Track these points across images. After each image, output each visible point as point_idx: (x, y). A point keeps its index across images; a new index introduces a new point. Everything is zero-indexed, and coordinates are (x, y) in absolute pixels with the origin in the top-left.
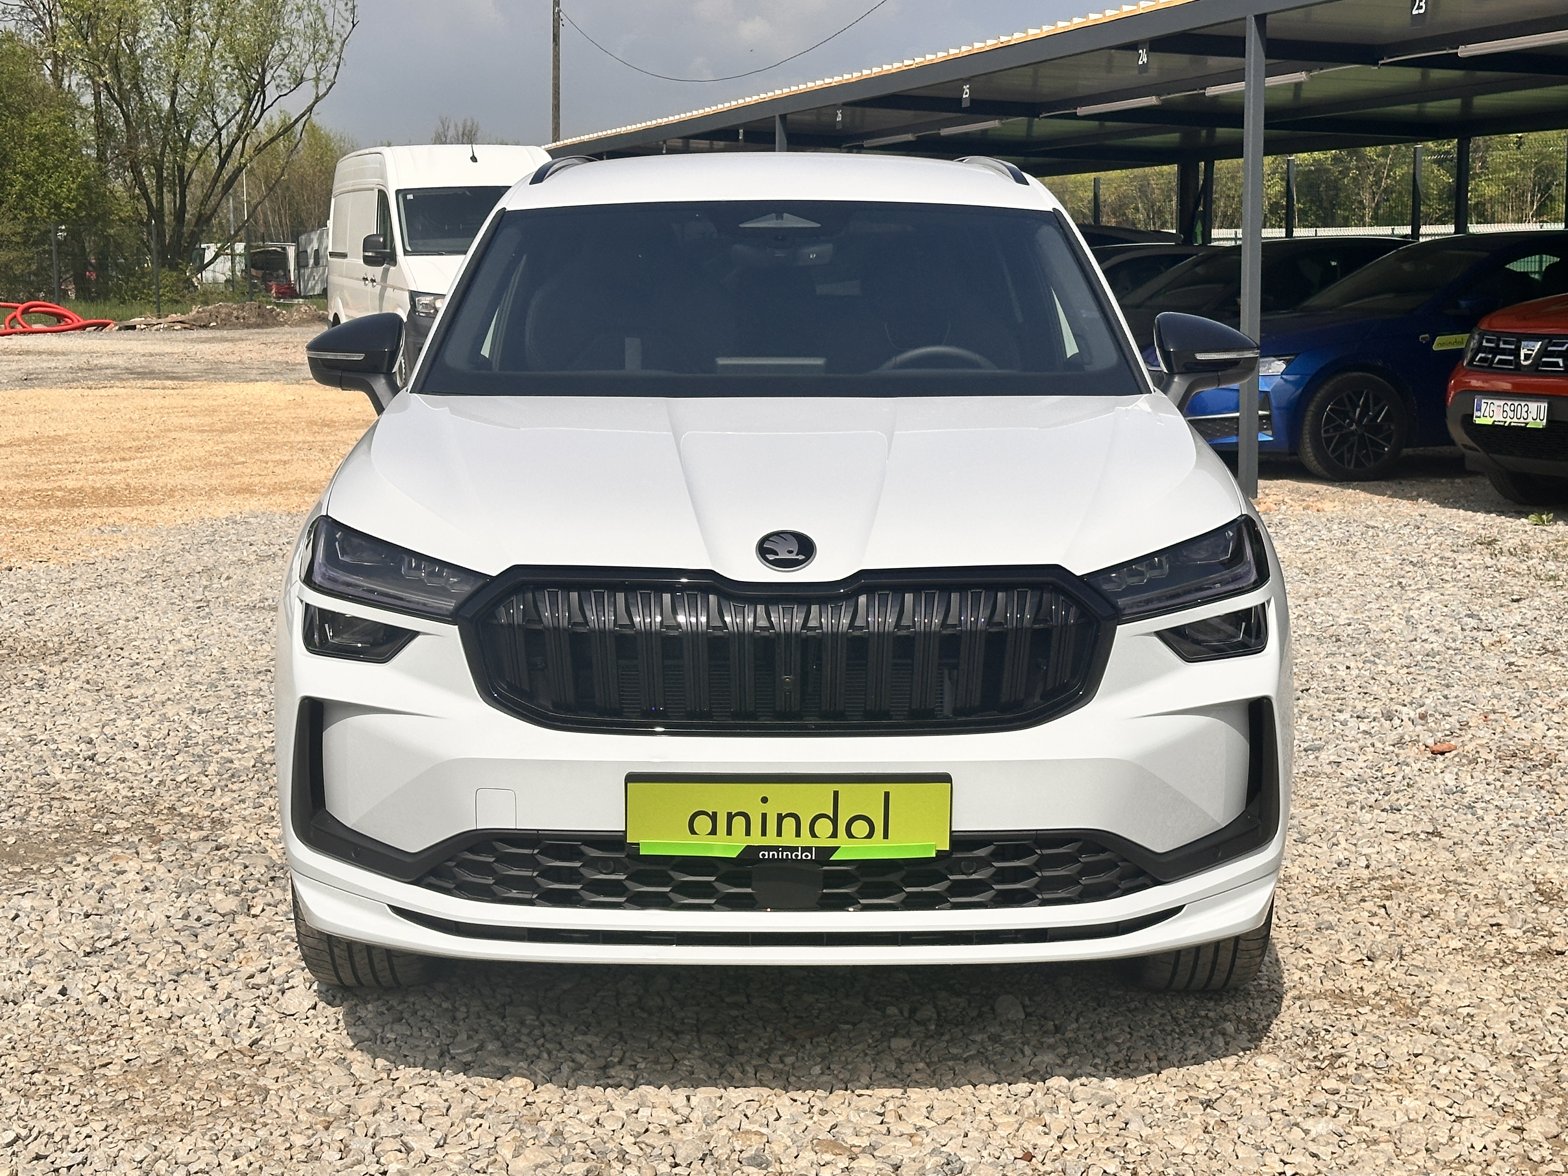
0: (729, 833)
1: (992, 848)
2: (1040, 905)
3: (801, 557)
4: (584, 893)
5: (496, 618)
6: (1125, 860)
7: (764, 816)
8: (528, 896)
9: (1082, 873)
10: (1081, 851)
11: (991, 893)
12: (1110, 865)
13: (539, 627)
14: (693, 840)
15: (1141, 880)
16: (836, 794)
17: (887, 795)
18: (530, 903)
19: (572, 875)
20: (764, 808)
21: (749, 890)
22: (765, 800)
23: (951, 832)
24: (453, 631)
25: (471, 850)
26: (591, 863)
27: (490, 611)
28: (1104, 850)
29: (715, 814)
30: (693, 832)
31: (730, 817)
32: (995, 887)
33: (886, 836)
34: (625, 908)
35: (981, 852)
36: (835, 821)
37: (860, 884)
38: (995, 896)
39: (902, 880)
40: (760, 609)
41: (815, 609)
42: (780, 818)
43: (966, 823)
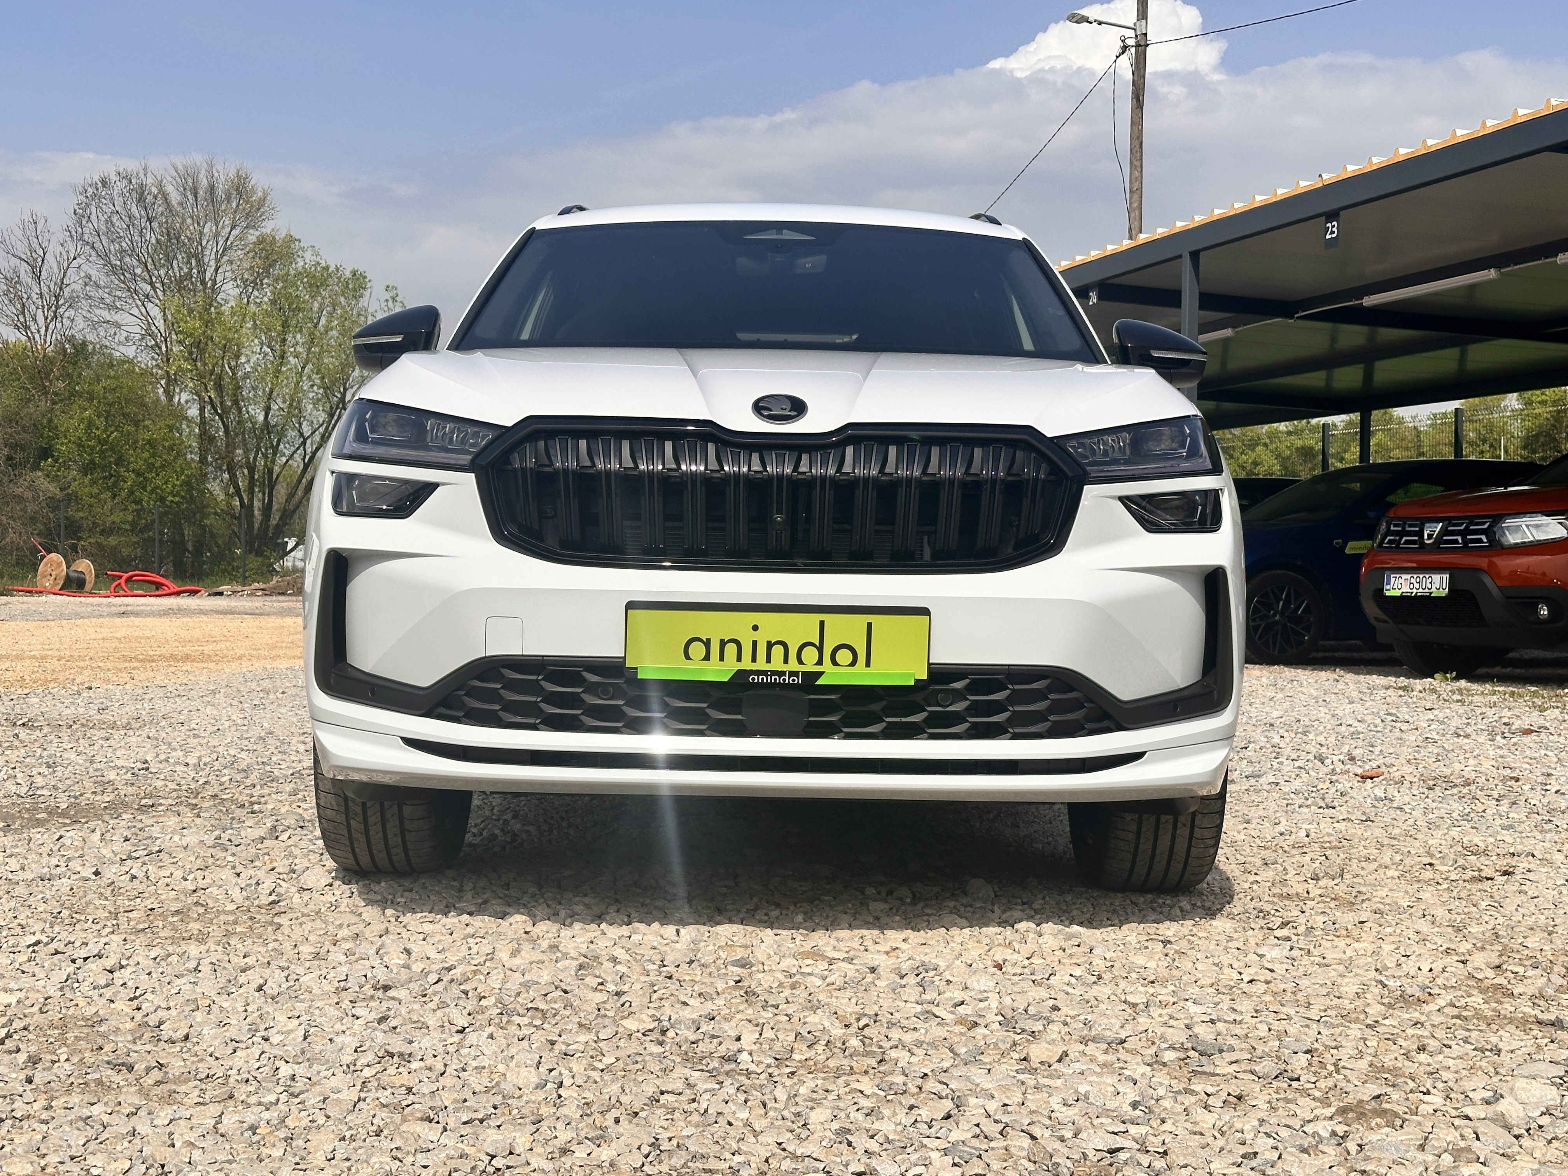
0: (722, 658)
1: (967, 681)
2: (1011, 739)
3: (793, 413)
4: (584, 718)
5: (510, 464)
6: (1092, 702)
7: (755, 643)
8: (532, 721)
9: (1051, 710)
10: (1050, 689)
11: (966, 725)
12: (1077, 705)
13: (550, 470)
14: (688, 665)
15: (1106, 723)
16: (822, 623)
17: (869, 625)
18: (533, 727)
19: (573, 701)
20: (755, 636)
21: (740, 717)
22: (755, 628)
23: (929, 664)
24: (470, 479)
25: (479, 678)
26: (591, 688)
27: (504, 458)
28: (1072, 689)
29: (709, 640)
30: (688, 657)
31: (723, 644)
32: (970, 719)
33: (868, 664)
34: (622, 733)
35: (958, 685)
36: (820, 649)
37: (843, 713)
38: (969, 729)
39: (883, 709)
40: (755, 457)
41: (805, 458)
42: (770, 645)
43: (942, 656)
